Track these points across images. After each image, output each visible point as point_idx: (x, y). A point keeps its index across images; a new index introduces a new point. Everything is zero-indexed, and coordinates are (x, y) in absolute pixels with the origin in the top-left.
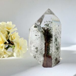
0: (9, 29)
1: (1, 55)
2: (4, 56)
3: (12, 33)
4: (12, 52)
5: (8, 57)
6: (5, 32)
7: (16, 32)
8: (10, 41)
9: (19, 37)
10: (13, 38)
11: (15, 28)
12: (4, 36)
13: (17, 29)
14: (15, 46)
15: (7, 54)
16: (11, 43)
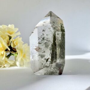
0: (10, 34)
1: (2, 65)
2: (5, 65)
3: (15, 38)
4: (15, 60)
5: (9, 67)
6: (6, 37)
7: (19, 37)
8: (12, 47)
9: (23, 43)
10: (16, 44)
11: (17, 32)
12: (5, 42)
13: (20, 34)
14: (17, 54)
15: (9, 63)
16: (14, 50)
